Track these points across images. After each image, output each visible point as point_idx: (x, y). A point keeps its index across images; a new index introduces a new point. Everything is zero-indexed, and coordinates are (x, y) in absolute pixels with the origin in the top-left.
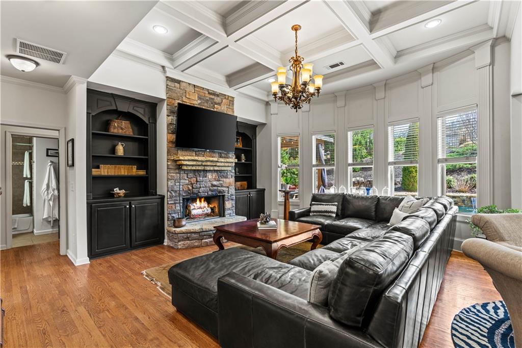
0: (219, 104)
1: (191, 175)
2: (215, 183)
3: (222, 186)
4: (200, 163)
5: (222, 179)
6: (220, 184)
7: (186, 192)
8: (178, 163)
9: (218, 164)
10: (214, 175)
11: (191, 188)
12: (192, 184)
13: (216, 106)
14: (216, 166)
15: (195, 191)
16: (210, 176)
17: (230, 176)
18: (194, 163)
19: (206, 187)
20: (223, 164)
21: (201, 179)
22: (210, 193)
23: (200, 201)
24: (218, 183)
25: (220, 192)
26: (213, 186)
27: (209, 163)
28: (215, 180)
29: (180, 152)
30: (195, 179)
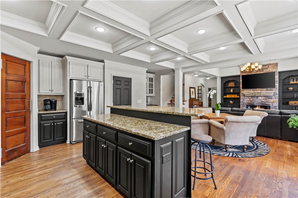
0: (267, 69)
1: (250, 98)
2: (263, 101)
3: (268, 102)
4: (252, 94)
5: (269, 99)
6: (267, 101)
7: (248, 103)
8: (244, 94)
9: (262, 93)
10: (263, 98)
11: (250, 102)
12: (251, 101)
13: (264, 70)
14: (261, 94)
15: (252, 103)
16: (260, 98)
17: (274, 98)
18: (249, 94)
19: (258, 102)
20: (265, 93)
21: (255, 99)
22: (260, 104)
23: (258, 107)
24: (265, 101)
25: (266, 104)
26: (262, 102)
27: (256, 93)
28: (263, 99)
29: (245, 90)
30: (252, 99)
